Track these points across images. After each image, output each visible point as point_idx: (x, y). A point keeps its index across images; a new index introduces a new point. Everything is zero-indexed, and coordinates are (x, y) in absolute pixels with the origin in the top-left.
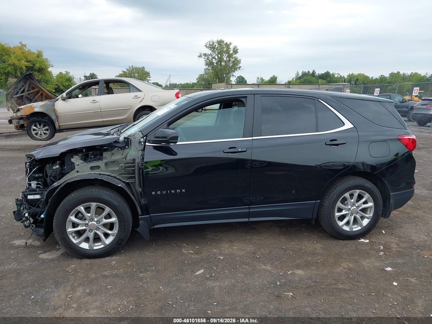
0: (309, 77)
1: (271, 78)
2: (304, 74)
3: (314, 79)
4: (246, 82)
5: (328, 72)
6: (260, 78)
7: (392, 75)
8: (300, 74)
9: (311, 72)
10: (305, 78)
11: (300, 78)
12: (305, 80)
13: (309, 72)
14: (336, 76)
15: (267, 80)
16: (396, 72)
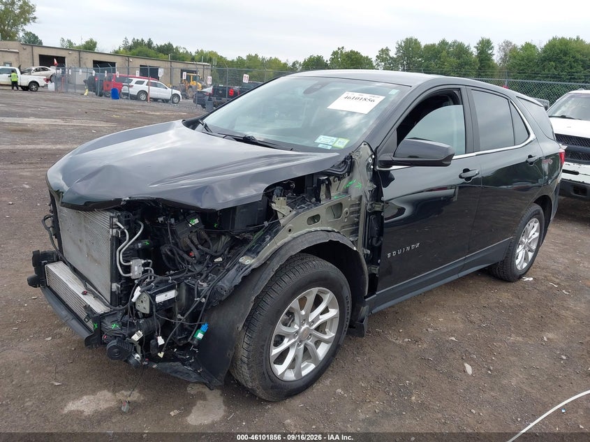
0: (146, 49)
1: (87, 42)
2: (137, 44)
3: (152, 52)
4: (41, 43)
5: (169, 44)
6: (66, 40)
7: (249, 57)
8: (130, 43)
9: (146, 41)
10: (139, 48)
11: (130, 48)
12: (140, 52)
13: (143, 40)
14: (181, 51)
15: (77, 45)
16: (254, 55)
